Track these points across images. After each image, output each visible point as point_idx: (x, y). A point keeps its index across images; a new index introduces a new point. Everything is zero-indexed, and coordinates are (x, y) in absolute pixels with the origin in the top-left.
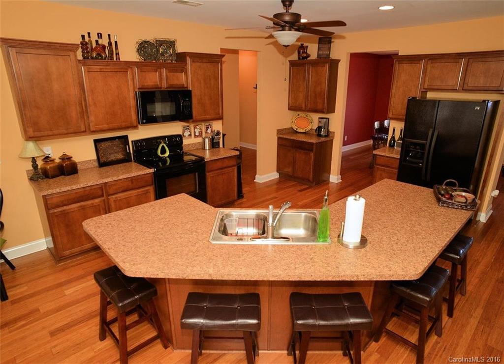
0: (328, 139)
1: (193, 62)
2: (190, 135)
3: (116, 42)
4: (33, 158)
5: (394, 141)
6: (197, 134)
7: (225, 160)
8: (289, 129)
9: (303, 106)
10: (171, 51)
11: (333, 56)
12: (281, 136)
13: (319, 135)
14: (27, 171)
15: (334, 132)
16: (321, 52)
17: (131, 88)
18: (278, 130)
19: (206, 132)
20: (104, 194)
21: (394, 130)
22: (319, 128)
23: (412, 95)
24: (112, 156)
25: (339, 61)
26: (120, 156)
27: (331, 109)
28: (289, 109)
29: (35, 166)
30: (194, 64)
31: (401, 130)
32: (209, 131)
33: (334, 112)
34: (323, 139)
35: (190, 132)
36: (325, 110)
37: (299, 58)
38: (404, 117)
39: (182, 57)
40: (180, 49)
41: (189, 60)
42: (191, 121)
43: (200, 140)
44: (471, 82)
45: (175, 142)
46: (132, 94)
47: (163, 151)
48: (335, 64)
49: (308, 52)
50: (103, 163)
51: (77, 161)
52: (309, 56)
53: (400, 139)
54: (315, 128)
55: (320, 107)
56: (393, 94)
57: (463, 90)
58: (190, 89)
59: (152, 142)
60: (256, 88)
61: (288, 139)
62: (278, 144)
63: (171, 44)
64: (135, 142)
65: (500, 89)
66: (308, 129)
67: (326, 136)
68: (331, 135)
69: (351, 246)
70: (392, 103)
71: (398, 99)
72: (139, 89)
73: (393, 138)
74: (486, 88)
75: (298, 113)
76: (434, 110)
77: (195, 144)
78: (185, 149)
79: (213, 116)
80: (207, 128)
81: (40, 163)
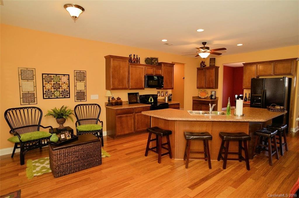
0: (215, 100)
1: (164, 66)
2: (160, 95)
3: (139, 58)
4: (109, 97)
5: (246, 99)
6: (162, 95)
7: (175, 105)
8: (197, 97)
9: (204, 86)
10: (156, 61)
11: (217, 65)
12: (194, 99)
13: (212, 99)
14: (105, 103)
15: (218, 97)
16: (211, 64)
17: (143, 74)
18: (193, 97)
19: (166, 95)
20: (134, 112)
21: (246, 94)
22: (212, 96)
23: (253, 77)
24: (133, 100)
25: (219, 67)
26: (135, 101)
27: (216, 87)
28: (197, 88)
29: (109, 101)
30: (164, 67)
31: (249, 94)
32: (167, 94)
33: (218, 88)
34: (213, 100)
35: (160, 94)
36: (214, 88)
37: (201, 67)
38: (250, 88)
39: (160, 64)
40: (160, 61)
41: (163, 65)
42: (162, 88)
43: (163, 98)
44: (277, 72)
45: (155, 97)
46: (143, 76)
47: (151, 100)
48: (217, 68)
49: (205, 64)
50: (130, 103)
51: (123, 101)
52: (205, 66)
53: (249, 97)
54: (209, 96)
55: (211, 86)
56: (244, 78)
57: (275, 75)
58: (163, 76)
59: (147, 97)
60: (184, 79)
61: (197, 100)
62: (193, 103)
63: (157, 59)
64: (141, 96)
65: (290, 73)
66: (206, 97)
67: (214, 99)
68: (217, 99)
69: (239, 115)
70: (244, 82)
71: (247, 80)
72: (146, 74)
73: (246, 97)
74: (284, 74)
75: (201, 89)
76: (263, 82)
77: (161, 99)
78: (158, 100)
79: (170, 88)
80: (166, 93)
81: (111, 99)
